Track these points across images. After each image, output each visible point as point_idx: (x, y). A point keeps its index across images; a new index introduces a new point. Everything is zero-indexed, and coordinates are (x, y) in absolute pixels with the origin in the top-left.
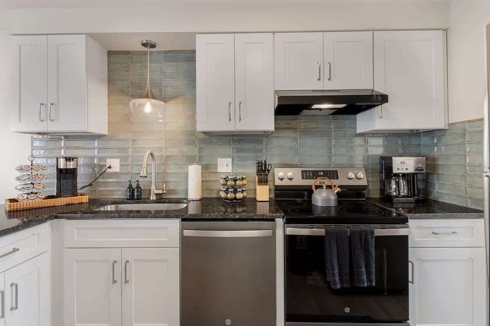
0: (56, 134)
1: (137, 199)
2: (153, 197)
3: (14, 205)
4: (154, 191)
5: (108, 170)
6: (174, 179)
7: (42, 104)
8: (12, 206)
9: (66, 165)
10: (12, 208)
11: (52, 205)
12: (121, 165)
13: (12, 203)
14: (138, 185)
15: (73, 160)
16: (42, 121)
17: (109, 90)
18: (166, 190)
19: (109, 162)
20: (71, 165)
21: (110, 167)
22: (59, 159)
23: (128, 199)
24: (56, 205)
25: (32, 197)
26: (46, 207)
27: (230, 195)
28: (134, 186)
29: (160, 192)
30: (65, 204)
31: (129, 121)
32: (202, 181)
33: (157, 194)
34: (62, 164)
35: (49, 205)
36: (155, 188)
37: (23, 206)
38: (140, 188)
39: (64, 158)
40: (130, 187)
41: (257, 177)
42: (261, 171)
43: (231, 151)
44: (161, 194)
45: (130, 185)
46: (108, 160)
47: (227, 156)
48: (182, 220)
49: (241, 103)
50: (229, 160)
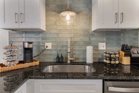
0: (21, 31)
1: (62, 63)
2: (69, 62)
3: (3, 69)
4: (69, 58)
5: (47, 48)
6: (78, 53)
7: (16, 14)
8: (2, 70)
9: (29, 46)
10: (2, 71)
11: (23, 67)
12: (52, 46)
13: (2, 68)
14: (62, 56)
15: (32, 43)
16: (16, 22)
17: (46, 9)
18: (75, 58)
19: (46, 44)
20: (31, 46)
21: (47, 47)
22: (25, 43)
23: (57, 63)
24: (25, 67)
25: (12, 63)
26: (20, 69)
27: (108, 62)
28: (60, 56)
29: (72, 59)
30: (29, 66)
31: (56, 24)
32: (93, 54)
33: (71, 60)
34: (26, 45)
35: (21, 68)
36: (69, 57)
37: (8, 69)
38: (63, 57)
39: (27, 42)
41: (124, 53)
42: (126, 50)
43: (105, 39)
44: (72, 60)
45: (58, 56)
46: (46, 43)
47: (103, 42)
48: (104, 81)
49: (122, 14)
50: (105, 44)
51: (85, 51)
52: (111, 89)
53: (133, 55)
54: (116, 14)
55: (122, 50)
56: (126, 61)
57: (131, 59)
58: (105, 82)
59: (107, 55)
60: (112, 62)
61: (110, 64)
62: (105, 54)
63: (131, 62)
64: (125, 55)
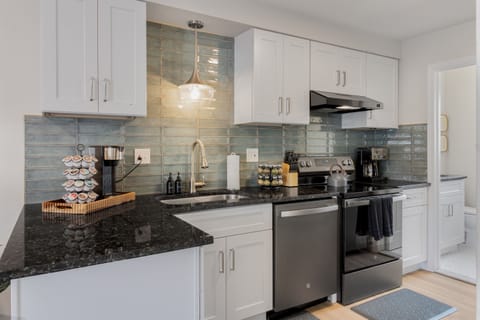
2: (193, 190)
4: (194, 183)
12: (152, 156)
14: (178, 178)
18: (205, 182)
19: (138, 152)
22: (105, 149)
27: (267, 183)
28: (175, 178)
29: (200, 184)
33: (197, 187)
36: (194, 180)
38: (181, 180)
40: (170, 180)
41: (288, 166)
42: (291, 159)
43: (257, 141)
44: (200, 187)
45: (170, 178)
46: (136, 150)
47: (254, 147)
48: (274, 204)
49: (288, 99)
50: (256, 150)
51: (224, 165)
52: (285, 214)
53: (302, 170)
54: (281, 98)
55: (287, 161)
56: (293, 180)
57: (299, 176)
58: (277, 207)
59: (266, 171)
60: (274, 183)
61: (270, 186)
62: (260, 170)
63: (299, 182)
64: (291, 170)
